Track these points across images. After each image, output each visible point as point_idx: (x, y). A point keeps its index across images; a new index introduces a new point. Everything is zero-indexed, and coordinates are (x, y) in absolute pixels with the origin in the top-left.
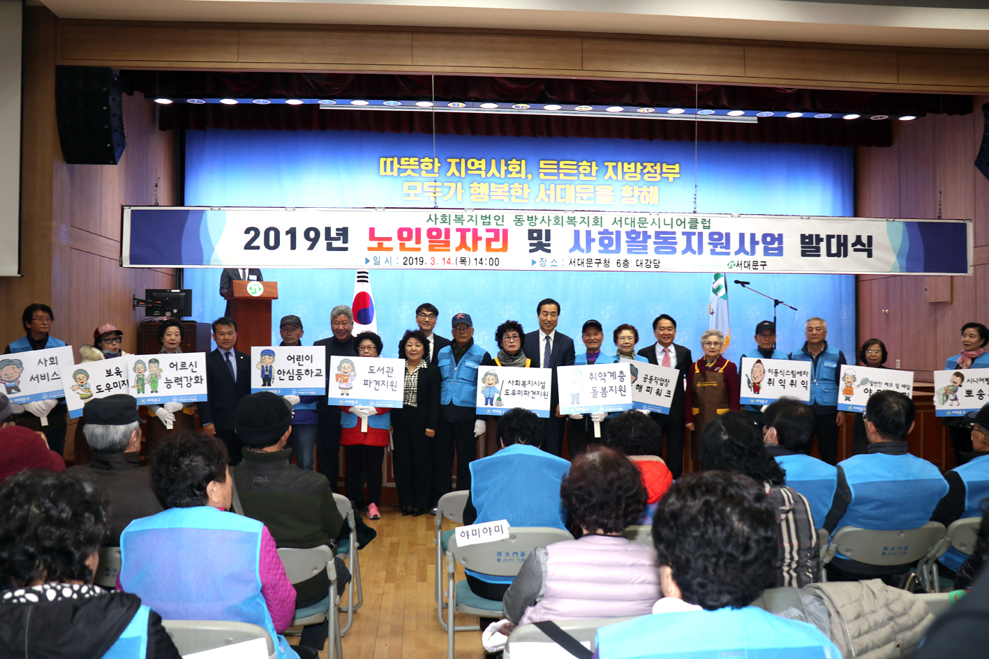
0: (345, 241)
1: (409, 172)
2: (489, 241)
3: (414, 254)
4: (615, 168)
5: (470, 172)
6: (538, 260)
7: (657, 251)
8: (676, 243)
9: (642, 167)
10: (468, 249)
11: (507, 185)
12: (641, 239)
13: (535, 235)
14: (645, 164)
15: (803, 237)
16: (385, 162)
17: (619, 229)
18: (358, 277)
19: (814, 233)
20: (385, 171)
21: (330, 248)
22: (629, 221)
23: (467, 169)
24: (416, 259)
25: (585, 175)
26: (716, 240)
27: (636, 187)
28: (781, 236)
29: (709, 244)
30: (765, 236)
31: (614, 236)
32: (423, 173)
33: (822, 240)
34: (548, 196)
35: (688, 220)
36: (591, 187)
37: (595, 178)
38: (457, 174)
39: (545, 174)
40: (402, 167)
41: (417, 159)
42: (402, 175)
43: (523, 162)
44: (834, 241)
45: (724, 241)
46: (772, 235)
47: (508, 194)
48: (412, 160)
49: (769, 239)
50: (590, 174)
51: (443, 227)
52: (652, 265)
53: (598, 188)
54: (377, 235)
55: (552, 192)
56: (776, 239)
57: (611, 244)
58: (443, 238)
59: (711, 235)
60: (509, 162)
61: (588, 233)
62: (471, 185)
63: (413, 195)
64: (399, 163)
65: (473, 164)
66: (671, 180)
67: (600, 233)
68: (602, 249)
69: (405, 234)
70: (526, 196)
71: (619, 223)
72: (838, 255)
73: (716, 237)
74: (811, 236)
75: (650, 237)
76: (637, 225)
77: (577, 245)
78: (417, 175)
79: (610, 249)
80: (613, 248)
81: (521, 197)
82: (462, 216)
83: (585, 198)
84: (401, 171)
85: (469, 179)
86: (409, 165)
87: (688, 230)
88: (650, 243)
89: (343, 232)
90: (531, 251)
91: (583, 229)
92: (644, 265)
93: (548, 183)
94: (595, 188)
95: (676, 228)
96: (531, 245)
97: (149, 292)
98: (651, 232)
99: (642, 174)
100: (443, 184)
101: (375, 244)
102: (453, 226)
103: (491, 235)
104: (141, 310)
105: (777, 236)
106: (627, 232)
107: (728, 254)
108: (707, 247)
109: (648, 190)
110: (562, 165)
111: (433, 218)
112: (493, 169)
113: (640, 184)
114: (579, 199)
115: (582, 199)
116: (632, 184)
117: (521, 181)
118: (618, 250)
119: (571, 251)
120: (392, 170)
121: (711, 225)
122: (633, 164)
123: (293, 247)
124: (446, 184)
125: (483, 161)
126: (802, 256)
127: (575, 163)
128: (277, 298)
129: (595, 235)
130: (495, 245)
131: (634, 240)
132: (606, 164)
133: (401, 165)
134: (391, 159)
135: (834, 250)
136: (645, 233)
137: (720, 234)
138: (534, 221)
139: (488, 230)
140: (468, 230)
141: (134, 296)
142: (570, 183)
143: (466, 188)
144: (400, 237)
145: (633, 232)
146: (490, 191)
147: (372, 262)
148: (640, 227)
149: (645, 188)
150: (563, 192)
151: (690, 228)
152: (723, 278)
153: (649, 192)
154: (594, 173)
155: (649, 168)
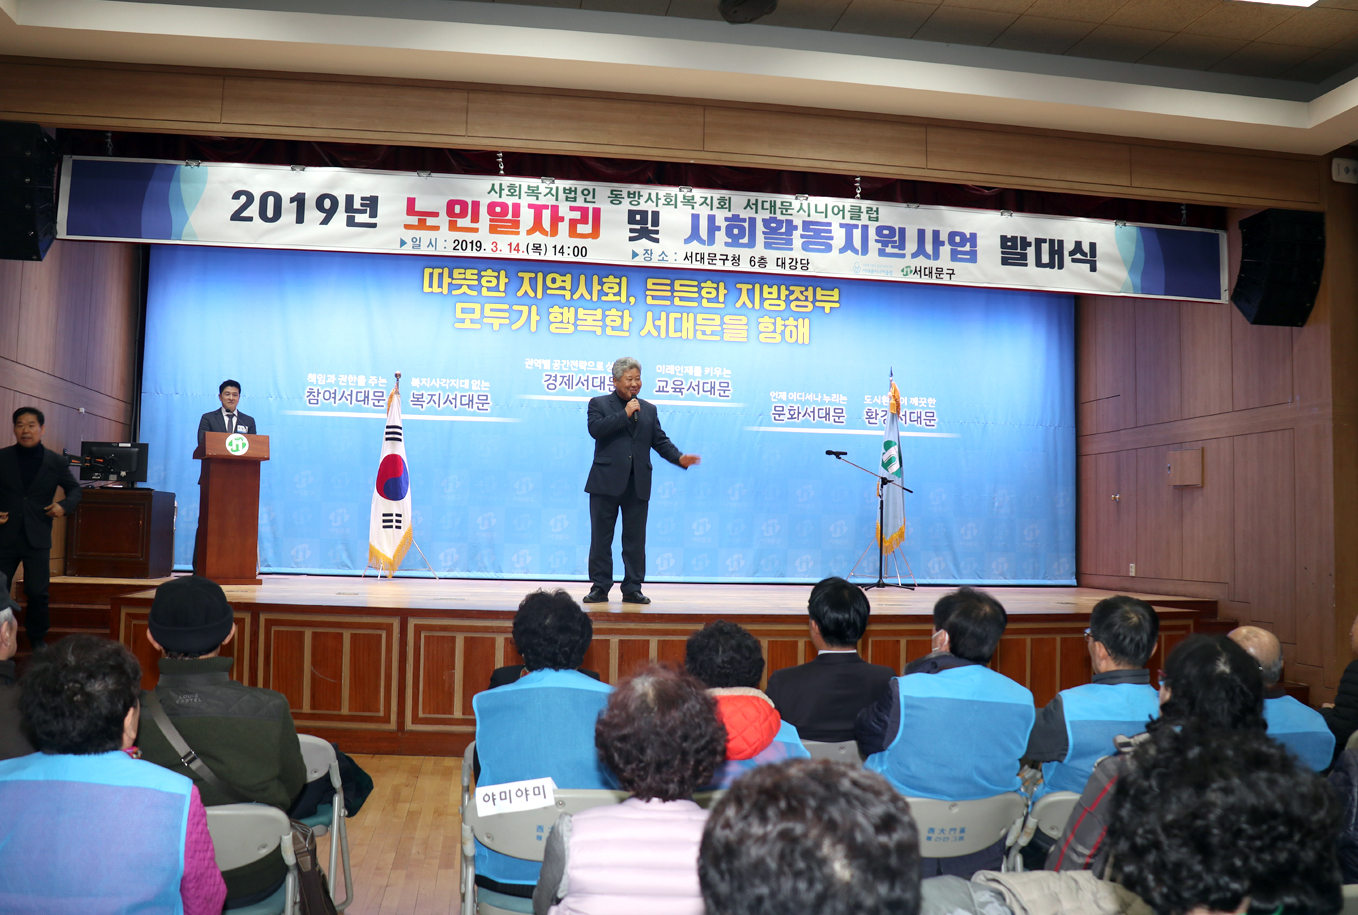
0: (374, 214)
1: (465, 289)
2: (573, 223)
3: (469, 237)
4: (751, 292)
5: (549, 292)
6: (640, 251)
7: (805, 247)
8: (831, 238)
9: (787, 292)
10: (544, 232)
11: (599, 311)
12: (783, 230)
13: (638, 217)
14: (792, 288)
15: (1004, 239)
16: (431, 275)
17: (754, 215)
19: (1019, 235)
20: (431, 286)
21: (351, 222)
22: (767, 205)
23: (545, 287)
24: (472, 242)
25: (709, 300)
26: (886, 236)
27: (779, 319)
28: (974, 236)
29: (877, 241)
30: (952, 235)
31: (746, 225)
32: (484, 292)
33: (1030, 244)
34: (658, 328)
35: (847, 208)
36: (717, 318)
37: (722, 306)
38: (532, 294)
39: (654, 297)
40: (454, 282)
41: (476, 272)
42: (454, 292)
43: (624, 279)
44: (1045, 247)
45: (897, 238)
46: (962, 235)
47: (601, 323)
48: (469, 272)
49: (958, 239)
50: (716, 300)
51: (510, 201)
52: (799, 265)
53: (727, 319)
54: (418, 208)
55: (662, 323)
56: (968, 240)
57: (742, 234)
58: (510, 217)
59: (879, 230)
60: (604, 280)
61: (711, 219)
62: (551, 310)
63: (468, 321)
64: (451, 276)
65: (554, 281)
66: (827, 310)
67: (727, 219)
68: (730, 240)
69: (457, 209)
70: (626, 327)
71: (754, 207)
72: (1051, 265)
73: (886, 232)
74: (1014, 239)
75: (796, 228)
76: (778, 211)
77: (695, 234)
78: (475, 293)
79: (741, 241)
80: (745, 240)
81: (620, 328)
83: (708, 332)
84: (453, 287)
85: (547, 301)
86: (465, 279)
87: (847, 221)
88: (797, 234)
89: (371, 204)
90: (631, 239)
91: (704, 212)
92: (787, 266)
93: (657, 310)
94: (722, 319)
95: (831, 218)
96: (632, 231)
97: (84, 445)
98: (798, 222)
99: (788, 301)
100: (511, 307)
101: (414, 220)
102: (525, 201)
103: (577, 215)
105: (968, 236)
106: (764, 220)
107: (903, 256)
108: (874, 246)
109: (795, 323)
110: (677, 287)
111: (497, 188)
112: (582, 289)
113: (785, 315)
114: (699, 334)
115: (704, 333)
116: (773, 314)
117: (620, 306)
118: (752, 244)
119: (687, 241)
120: (440, 285)
121: (879, 216)
122: (775, 287)
123: (300, 219)
124: (515, 307)
125: (568, 277)
126: (1003, 264)
127: (696, 283)
128: (269, 457)
129: (720, 222)
130: (582, 229)
131: (774, 231)
132: (738, 286)
133: (453, 279)
134: (440, 271)
135: (1045, 259)
136: (789, 222)
137: (891, 229)
139: (572, 209)
140: (546, 207)
142: (688, 310)
143: (543, 312)
144: (450, 212)
145: (774, 220)
146: (576, 318)
147: (410, 244)
148: (782, 213)
149: (791, 321)
150: (678, 322)
151: (851, 218)
152: (896, 447)
153: (796, 327)
154: (721, 299)
155: (797, 294)
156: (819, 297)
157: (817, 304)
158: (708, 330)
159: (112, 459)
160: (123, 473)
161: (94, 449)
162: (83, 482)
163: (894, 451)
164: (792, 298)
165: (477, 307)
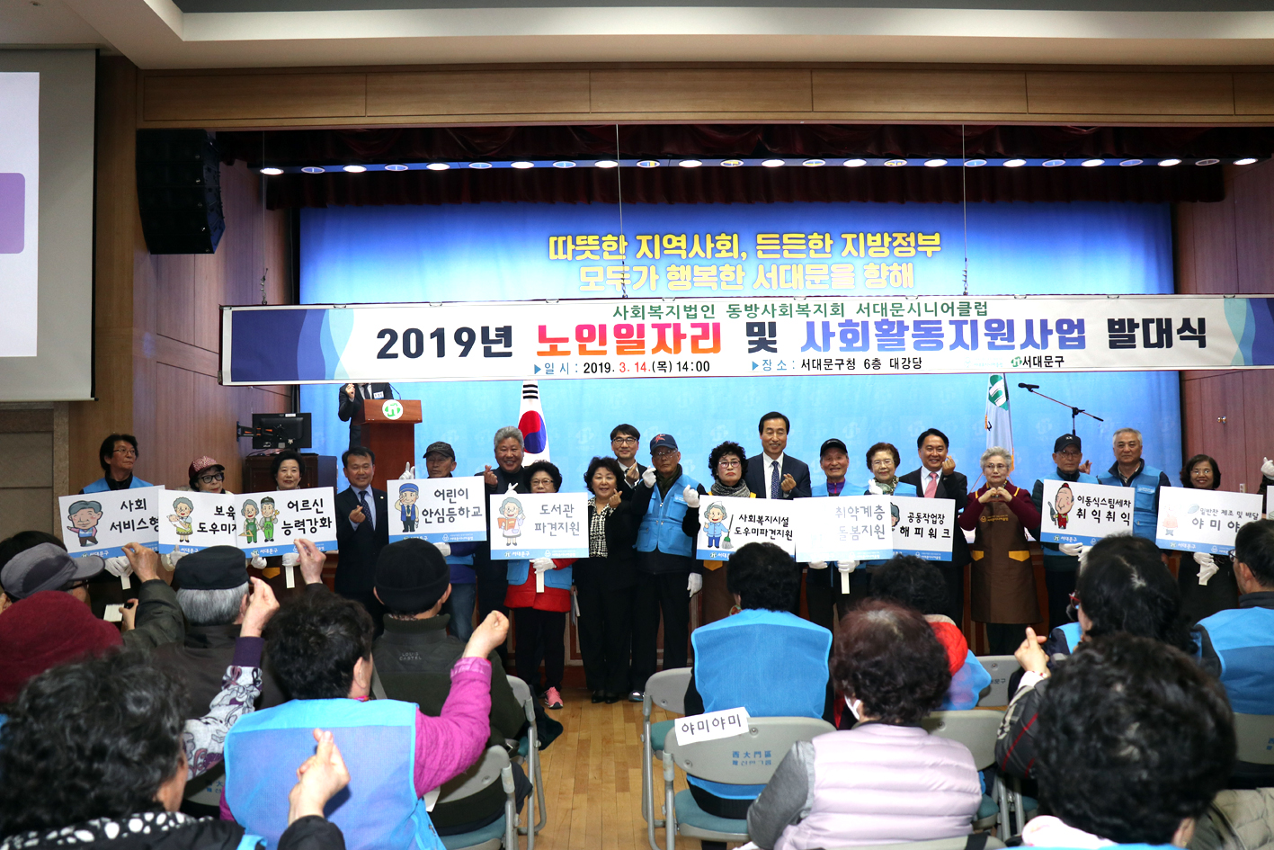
0: (508, 344)
1: (588, 254)
2: (695, 339)
4: (856, 241)
5: (666, 252)
6: (760, 363)
7: (917, 346)
8: (942, 336)
9: (890, 239)
10: (668, 350)
11: (714, 267)
12: (895, 331)
13: (756, 329)
14: (894, 235)
15: (1111, 323)
16: (556, 242)
17: (866, 319)
18: (524, 392)
19: (1126, 317)
20: (556, 253)
21: (488, 353)
22: (878, 308)
23: (662, 248)
24: (601, 365)
25: (816, 251)
26: (995, 329)
27: (883, 265)
28: (1081, 322)
29: (986, 335)
30: (1060, 323)
31: (859, 329)
32: (606, 255)
33: (1137, 326)
34: (769, 280)
35: (957, 305)
36: (825, 267)
37: (829, 255)
38: (650, 255)
39: (764, 252)
40: (578, 248)
41: (597, 237)
42: (578, 258)
43: (735, 236)
44: (1153, 327)
45: (1005, 331)
46: (1069, 322)
47: (716, 279)
48: (590, 238)
49: (1065, 327)
50: (823, 250)
51: (634, 322)
52: (912, 365)
53: (834, 268)
54: (548, 336)
55: (773, 275)
56: (1076, 327)
57: (855, 339)
58: (635, 337)
59: (988, 324)
60: (717, 238)
61: (826, 325)
62: (669, 269)
63: (592, 284)
64: (574, 242)
65: (670, 241)
66: (929, 254)
67: (840, 325)
68: (844, 345)
69: (586, 333)
70: (739, 281)
71: (866, 311)
72: (1159, 345)
73: (995, 325)
74: (1121, 322)
75: (907, 328)
76: (889, 313)
77: (811, 341)
78: (598, 257)
79: (855, 345)
80: (859, 344)
81: (734, 282)
82: (659, 307)
83: (817, 281)
84: (576, 253)
85: (665, 261)
86: (587, 245)
87: (957, 317)
88: (908, 335)
89: (506, 334)
90: (751, 351)
91: (818, 319)
92: (901, 365)
93: (768, 263)
94: (829, 268)
95: (941, 316)
96: (750, 343)
97: (256, 417)
98: (909, 322)
99: (891, 247)
100: (631, 268)
101: (546, 347)
102: (649, 321)
103: (698, 331)
104: (247, 441)
105: (1076, 323)
106: (876, 323)
107: (1012, 347)
108: (983, 340)
109: (899, 268)
110: (786, 240)
111: (621, 311)
112: (697, 247)
113: (890, 261)
114: (808, 283)
115: (813, 282)
116: (878, 261)
117: (733, 262)
118: (866, 346)
119: (804, 349)
120: (565, 252)
121: (988, 310)
122: (879, 235)
123: (441, 353)
124: (635, 269)
125: (683, 238)
126: (1111, 347)
127: (803, 236)
128: (421, 421)
129: (834, 328)
130: (703, 344)
131: (886, 333)
132: (843, 236)
133: (576, 245)
134: (564, 238)
135: (1153, 339)
136: (901, 323)
137: (1000, 322)
138: (753, 311)
139: (694, 326)
140: (668, 326)
141: (238, 422)
142: (797, 263)
143: (662, 273)
144: (579, 336)
145: (885, 322)
146: (693, 276)
147: (543, 370)
148: (893, 315)
149: (895, 267)
150: (788, 275)
151: (960, 315)
152: (1002, 381)
153: (901, 271)
154: (828, 249)
155: (900, 240)
156: (920, 242)
157: (920, 249)
158: (817, 280)
159: (280, 428)
160: (291, 441)
161: (264, 420)
162: (255, 450)
163: (1000, 385)
164: (895, 244)
165: (600, 270)
